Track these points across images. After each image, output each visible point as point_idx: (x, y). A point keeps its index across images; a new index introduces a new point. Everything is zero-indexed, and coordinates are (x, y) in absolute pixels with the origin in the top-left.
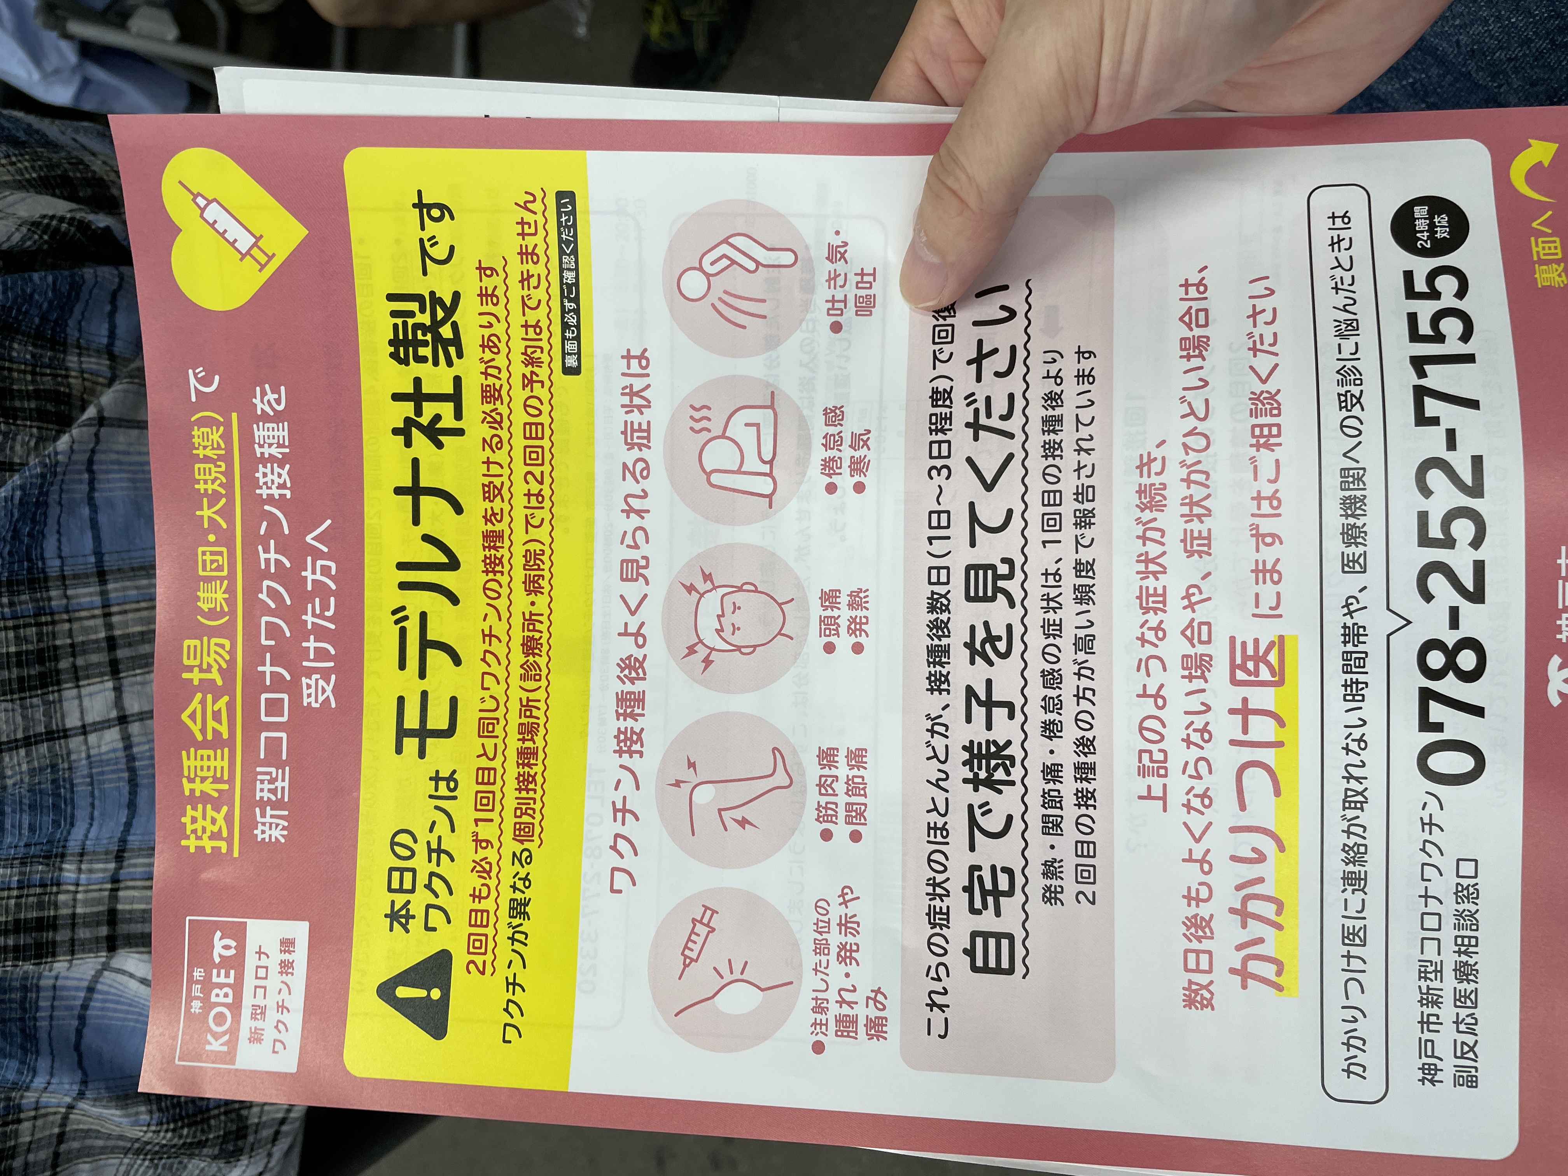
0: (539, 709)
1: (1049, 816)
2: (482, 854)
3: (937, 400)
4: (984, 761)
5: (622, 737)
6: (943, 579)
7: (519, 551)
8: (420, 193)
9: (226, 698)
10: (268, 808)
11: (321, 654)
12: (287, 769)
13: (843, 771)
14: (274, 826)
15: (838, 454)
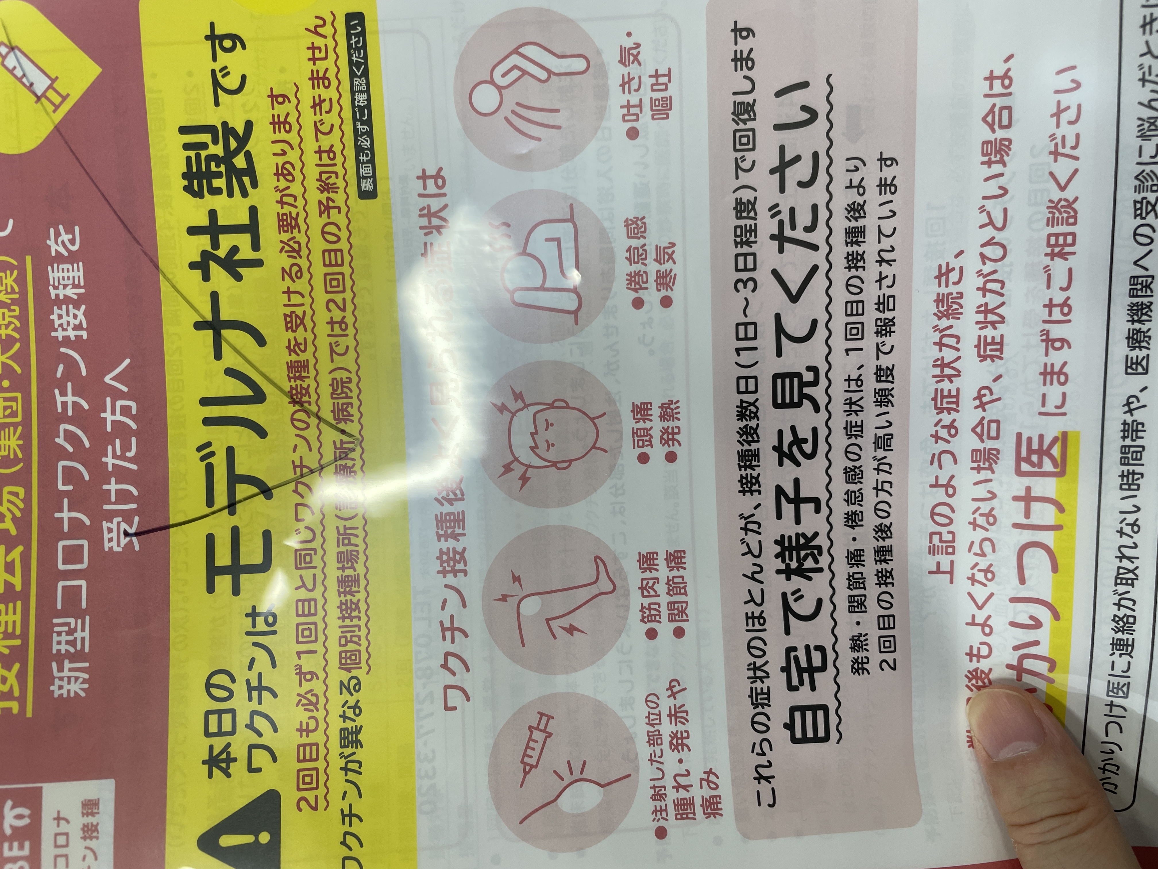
0: (357, 536)
1: (854, 596)
2: (306, 686)
3: (742, 212)
4: (794, 553)
5: (445, 557)
6: (752, 388)
7: (325, 380)
8: (212, 25)
9: (20, 548)
10: (66, 662)
11: (123, 496)
12: (88, 618)
13: (663, 572)
14: (73, 679)
15: (643, 268)
